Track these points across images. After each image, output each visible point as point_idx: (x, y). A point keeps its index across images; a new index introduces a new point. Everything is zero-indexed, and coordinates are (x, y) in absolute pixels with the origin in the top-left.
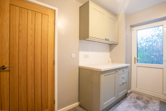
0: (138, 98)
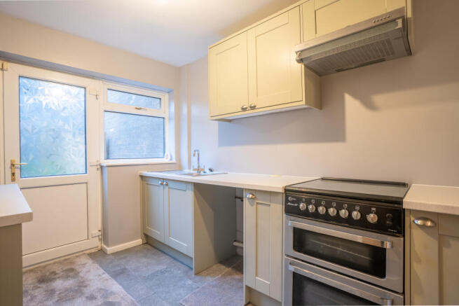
0: (45, 280)
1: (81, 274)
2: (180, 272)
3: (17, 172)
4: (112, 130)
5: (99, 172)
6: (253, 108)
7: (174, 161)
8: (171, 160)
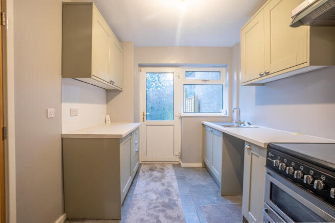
0: (151, 170)
1: (165, 172)
2: (213, 190)
3: (145, 117)
4: (201, 94)
5: (180, 120)
6: (267, 74)
7: (228, 115)
8: (226, 114)
